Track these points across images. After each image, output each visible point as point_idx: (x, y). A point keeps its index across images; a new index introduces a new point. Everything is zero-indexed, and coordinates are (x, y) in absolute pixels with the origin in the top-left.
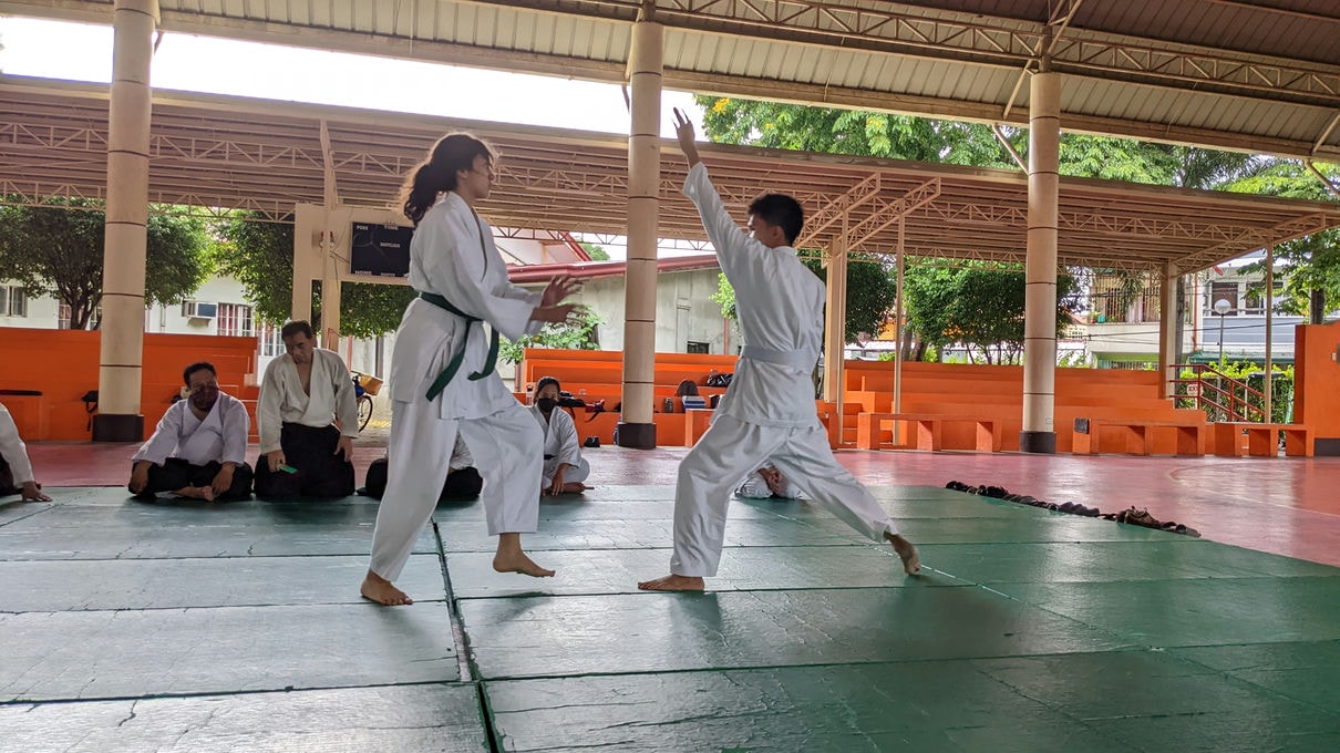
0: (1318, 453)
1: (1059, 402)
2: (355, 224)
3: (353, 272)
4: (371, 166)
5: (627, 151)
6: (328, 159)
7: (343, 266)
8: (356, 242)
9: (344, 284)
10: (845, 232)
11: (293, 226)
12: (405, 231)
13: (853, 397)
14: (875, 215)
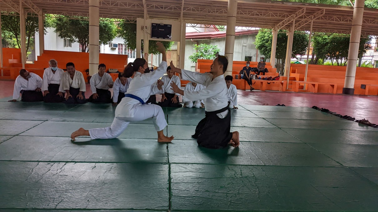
2: (152, 24)
3: (152, 37)
6: (145, 6)
7: (149, 36)
8: (152, 29)
9: (150, 41)
10: (294, 25)
11: (136, 24)
12: (166, 25)
13: (293, 75)
14: (303, 20)
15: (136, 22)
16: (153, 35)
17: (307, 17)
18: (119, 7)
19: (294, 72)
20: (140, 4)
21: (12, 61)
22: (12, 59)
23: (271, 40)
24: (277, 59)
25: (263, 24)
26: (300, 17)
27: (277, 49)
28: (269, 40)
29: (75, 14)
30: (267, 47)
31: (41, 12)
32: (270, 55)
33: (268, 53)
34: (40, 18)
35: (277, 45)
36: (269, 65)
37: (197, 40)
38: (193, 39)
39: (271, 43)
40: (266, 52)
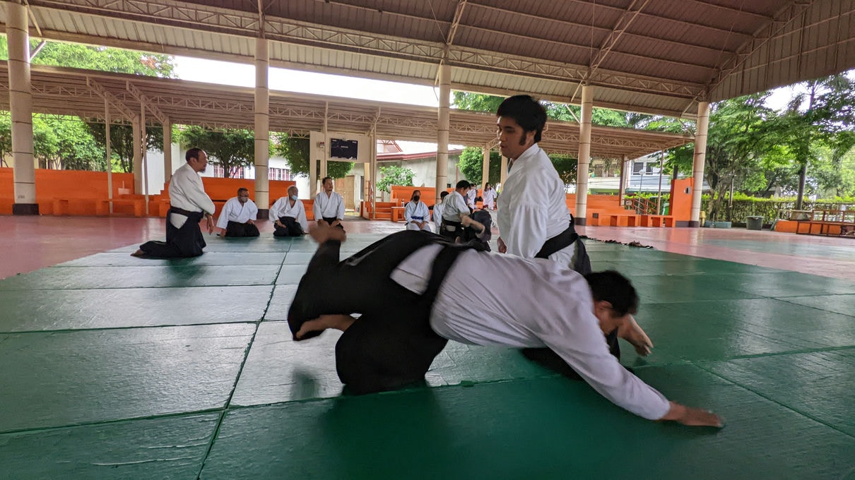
0: (676, 226)
1: (588, 207)
2: (332, 139)
3: (331, 157)
6: (326, 116)
7: (327, 155)
8: (332, 146)
9: (328, 161)
11: (309, 140)
12: (350, 143)
15: (309, 136)
16: (333, 154)
18: (289, 116)
21: (122, 191)
22: (122, 187)
28: (479, 160)
29: (218, 125)
30: (474, 171)
31: (167, 121)
32: (481, 180)
33: (477, 178)
34: (165, 129)
35: (490, 167)
39: (482, 164)
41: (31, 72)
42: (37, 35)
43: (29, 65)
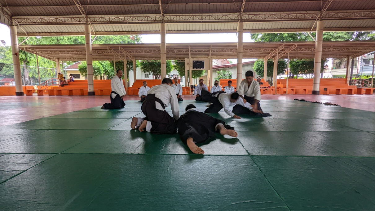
1: (322, 85)
2: (193, 61)
4: (196, 52)
5: (237, 45)
6: (190, 52)
7: (192, 68)
8: (194, 64)
9: (192, 71)
10: (277, 56)
12: (201, 61)
13: (279, 86)
14: (283, 52)
15: (184, 61)
16: (194, 67)
17: (286, 50)
18: (175, 53)
19: (279, 83)
20: (187, 50)
23: (264, 66)
24: (267, 77)
25: (258, 56)
26: (281, 51)
27: (267, 71)
28: (262, 65)
29: (152, 59)
30: (261, 70)
31: (134, 60)
32: (263, 74)
33: (262, 74)
34: (134, 62)
35: (267, 68)
36: (263, 80)
37: (218, 69)
38: (216, 68)
39: (264, 67)
40: (261, 73)
41: (92, 47)
42: (94, 34)
43: (91, 45)
